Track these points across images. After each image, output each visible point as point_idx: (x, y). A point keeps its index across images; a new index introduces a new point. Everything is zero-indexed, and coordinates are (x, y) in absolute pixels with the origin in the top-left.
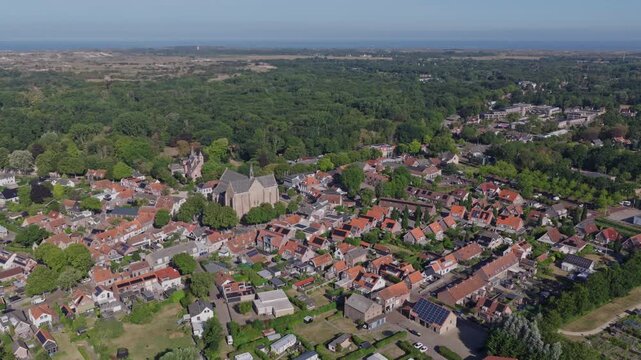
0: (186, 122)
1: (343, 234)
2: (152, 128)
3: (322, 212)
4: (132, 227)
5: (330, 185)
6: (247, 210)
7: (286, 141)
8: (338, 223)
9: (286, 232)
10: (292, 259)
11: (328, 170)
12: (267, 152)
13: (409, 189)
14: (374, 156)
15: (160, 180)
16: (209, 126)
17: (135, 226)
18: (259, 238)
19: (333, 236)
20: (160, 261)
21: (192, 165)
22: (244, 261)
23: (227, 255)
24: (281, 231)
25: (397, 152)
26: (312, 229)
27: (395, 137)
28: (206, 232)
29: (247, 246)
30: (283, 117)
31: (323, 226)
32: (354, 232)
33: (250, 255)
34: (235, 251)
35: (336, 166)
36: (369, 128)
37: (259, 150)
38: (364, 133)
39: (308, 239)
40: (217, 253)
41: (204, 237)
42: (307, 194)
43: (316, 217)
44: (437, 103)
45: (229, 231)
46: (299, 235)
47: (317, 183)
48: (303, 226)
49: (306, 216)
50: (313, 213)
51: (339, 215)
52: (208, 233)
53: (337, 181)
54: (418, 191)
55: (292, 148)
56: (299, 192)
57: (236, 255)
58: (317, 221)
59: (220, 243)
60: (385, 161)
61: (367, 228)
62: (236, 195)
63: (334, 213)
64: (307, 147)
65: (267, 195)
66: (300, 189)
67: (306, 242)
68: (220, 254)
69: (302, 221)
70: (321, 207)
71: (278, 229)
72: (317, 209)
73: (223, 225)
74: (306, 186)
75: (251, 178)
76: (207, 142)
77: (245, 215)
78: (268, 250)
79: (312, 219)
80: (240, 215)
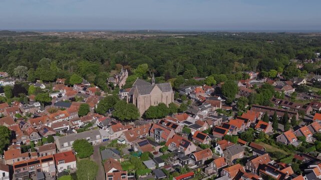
0: (126, 56)
1: (223, 132)
2: (105, 58)
3: (205, 112)
4: (61, 116)
5: (212, 94)
6: (147, 108)
7: (185, 67)
8: (218, 122)
9: (175, 126)
10: (177, 150)
11: (212, 85)
12: (171, 72)
13: (274, 100)
14: (245, 78)
15: (99, 86)
16: (139, 58)
17: (63, 115)
18: (152, 130)
19: (214, 133)
20: (66, 144)
21: (121, 78)
22: (136, 150)
23: (124, 143)
24: (171, 125)
25: (260, 77)
26: (197, 126)
27: (257, 68)
28: (112, 122)
29: (141, 137)
30: (185, 55)
31: (206, 124)
32: (232, 130)
33: (141, 144)
34: (130, 140)
35: (218, 83)
36: (240, 61)
37: (166, 71)
38: (236, 64)
39: (193, 133)
40: (116, 140)
41: (108, 126)
42: (196, 100)
43: (201, 116)
44: (282, 51)
45: (132, 123)
46: (186, 130)
47: (203, 92)
48: (189, 123)
49: (193, 115)
50: (198, 113)
51: (219, 116)
52: (113, 123)
53: (218, 92)
54: (281, 102)
55: (188, 71)
56: (190, 98)
57: (131, 144)
58: (201, 120)
59: (121, 132)
60: (252, 81)
61: (243, 128)
62: (140, 96)
63: (215, 114)
64: (198, 72)
65: (164, 97)
66: (191, 96)
67: (190, 136)
68: (119, 142)
69: (189, 119)
70: (205, 109)
71: (169, 124)
72: (202, 110)
73: (127, 118)
74: (195, 94)
75: (153, 84)
76: (135, 66)
77: (146, 111)
78: (158, 141)
79: (197, 117)
80: (141, 112)
